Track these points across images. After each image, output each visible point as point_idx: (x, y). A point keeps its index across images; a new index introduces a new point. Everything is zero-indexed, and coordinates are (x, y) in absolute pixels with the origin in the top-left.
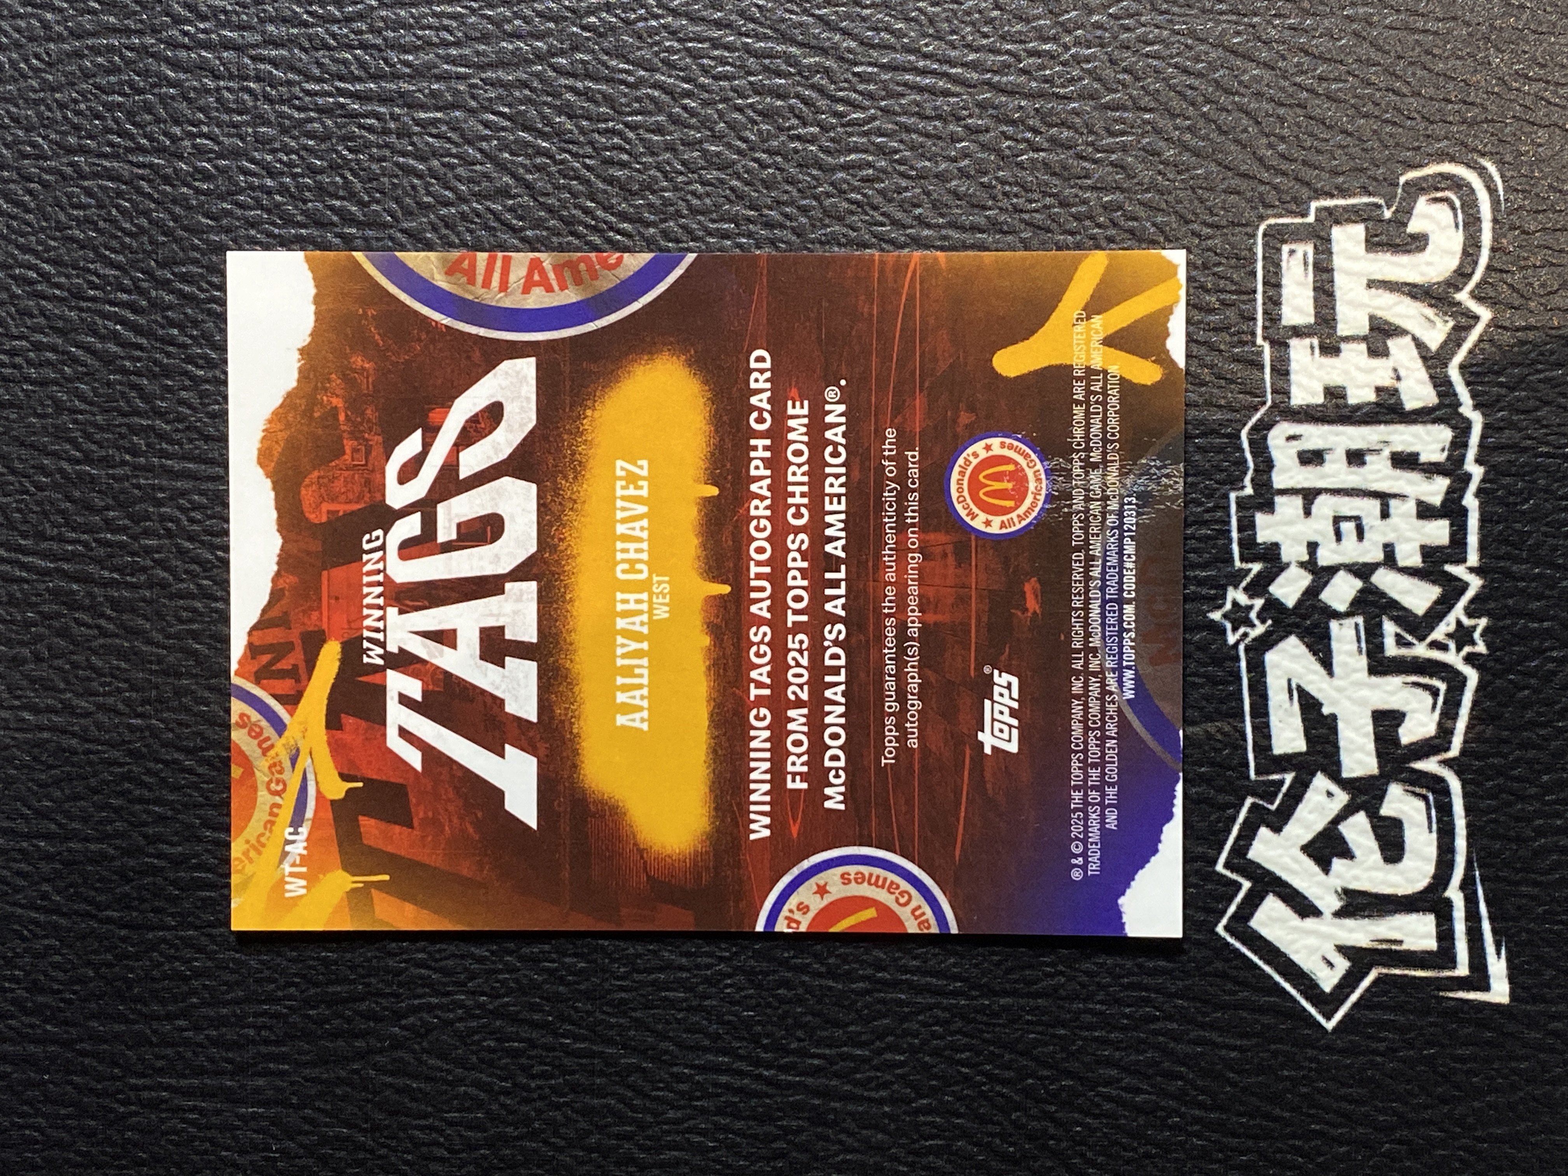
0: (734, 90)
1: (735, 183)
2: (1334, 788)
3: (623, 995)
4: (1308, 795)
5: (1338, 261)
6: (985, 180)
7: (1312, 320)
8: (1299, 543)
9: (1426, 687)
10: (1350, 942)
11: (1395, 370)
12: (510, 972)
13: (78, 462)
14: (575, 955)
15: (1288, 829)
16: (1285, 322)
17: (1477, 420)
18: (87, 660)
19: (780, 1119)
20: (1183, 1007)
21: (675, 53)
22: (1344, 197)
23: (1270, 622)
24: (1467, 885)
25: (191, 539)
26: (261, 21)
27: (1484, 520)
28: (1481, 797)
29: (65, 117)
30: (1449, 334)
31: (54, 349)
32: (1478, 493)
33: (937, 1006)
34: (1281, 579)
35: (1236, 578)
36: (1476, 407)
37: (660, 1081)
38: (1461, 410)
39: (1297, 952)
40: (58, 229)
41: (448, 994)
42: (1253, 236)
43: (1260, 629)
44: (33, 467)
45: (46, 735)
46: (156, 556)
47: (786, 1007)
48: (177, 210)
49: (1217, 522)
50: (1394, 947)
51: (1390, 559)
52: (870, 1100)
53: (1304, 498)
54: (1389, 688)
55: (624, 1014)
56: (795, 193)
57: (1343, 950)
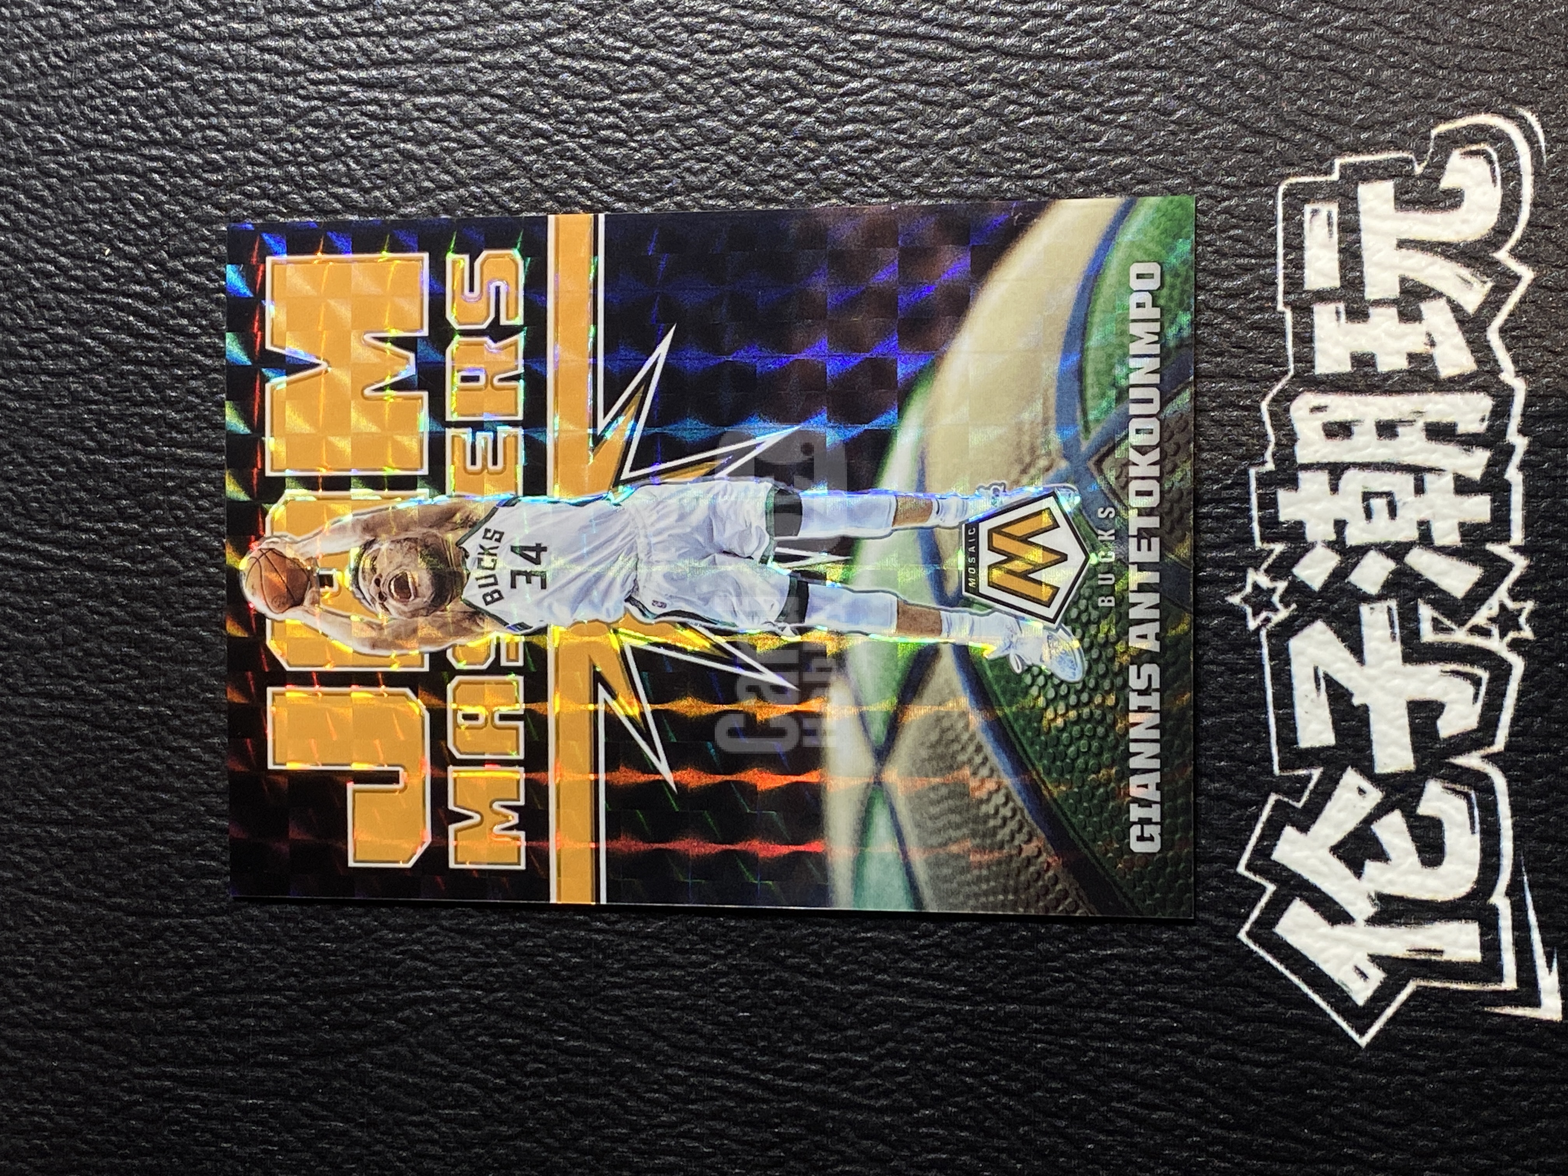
0: (729, 63)
1: (730, 158)
2: (1366, 785)
3: (617, 992)
4: (1337, 793)
5: (1365, 221)
6: (987, 146)
7: (1337, 284)
8: (1326, 522)
9: (1465, 676)
10: (1384, 953)
11: (1429, 335)
12: (505, 965)
13: (91, 451)
14: (569, 950)
15: (1315, 828)
16: (1307, 287)
17: (1520, 388)
18: (100, 647)
19: (777, 1125)
20: (1203, 1019)
21: (671, 28)
22: (1370, 152)
23: (1294, 606)
24: (1514, 891)
25: (199, 527)
26: (269, 12)
27: (1529, 496)
28: (1529, 796)
29: (82, 113)
30: (1488, 296)
31: (70, 340)
32: (1522, 467)
33: (942, 1011)
34: (1305, 561)
35: (1256, 559)
36: (1517, 374)
37: (655, 1083)
38: (1503, 376)
39: (1326, 962)
40: (75, 222)
41: (444, 987)
42: (1272, 196)
43: (1283, 614)
44: (51, 457)
45: (59, 722)
46: (166, 544)
47: (781, 1009)
48: (188, 201)
49: (1236, 500)
50: (1433, 958)
51: (1425, 538)
52: (870, 1108)
53: (1331, 473)
54: (1426, 676)
55: (618, 1012)
56: (790, 165)
57: (1375, 959)
